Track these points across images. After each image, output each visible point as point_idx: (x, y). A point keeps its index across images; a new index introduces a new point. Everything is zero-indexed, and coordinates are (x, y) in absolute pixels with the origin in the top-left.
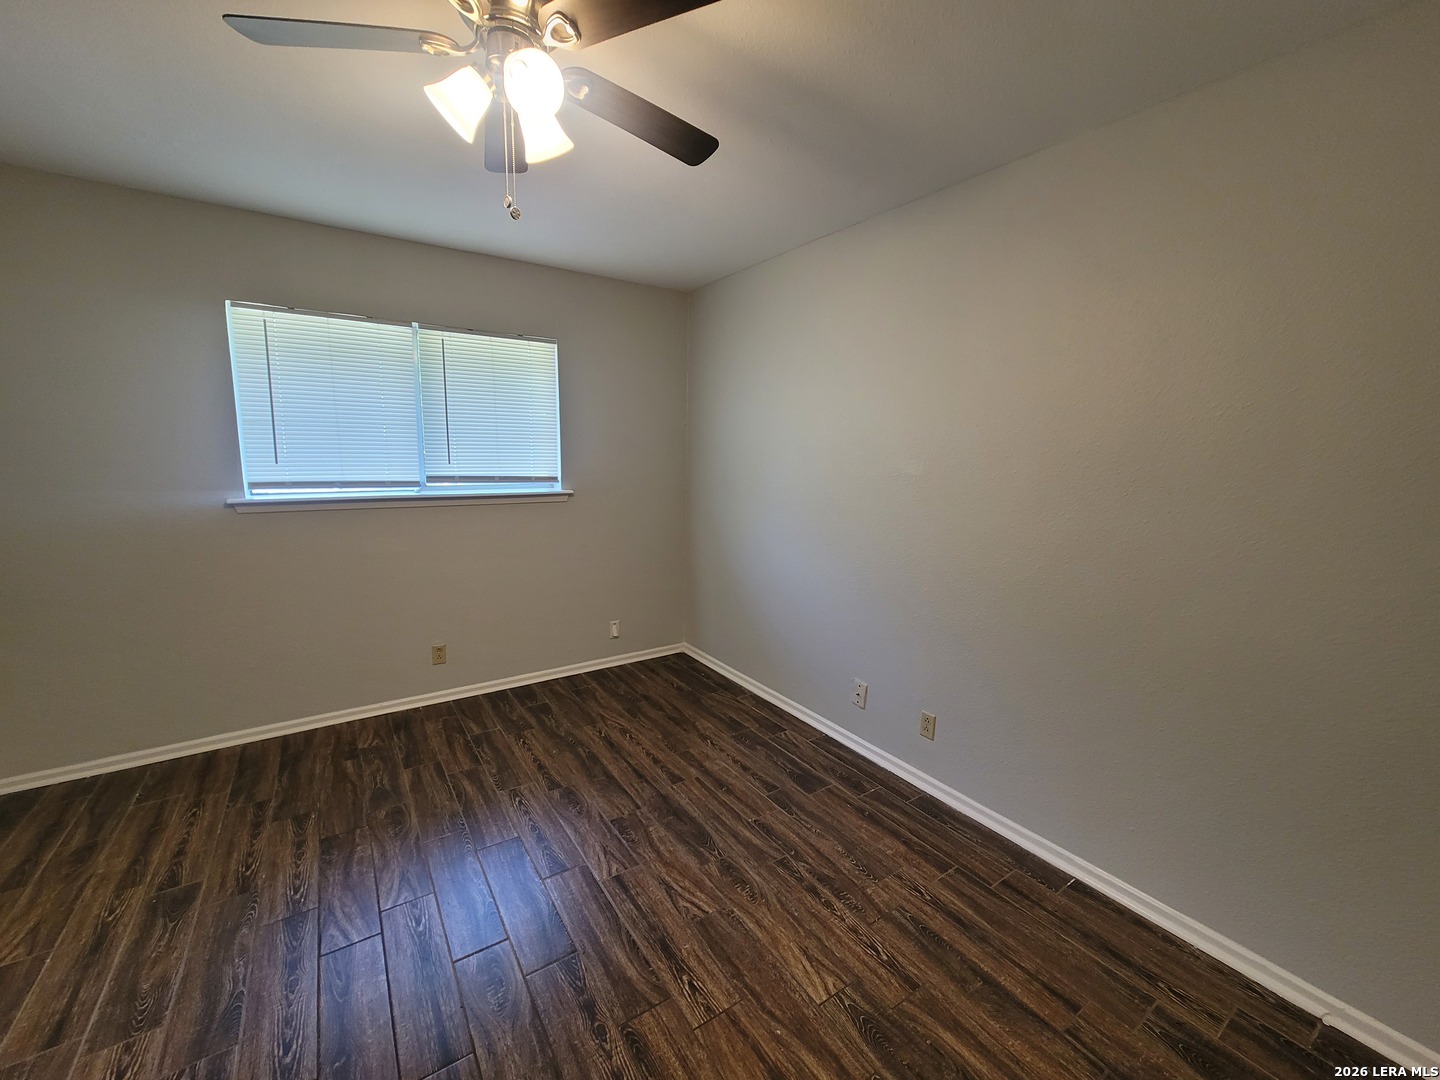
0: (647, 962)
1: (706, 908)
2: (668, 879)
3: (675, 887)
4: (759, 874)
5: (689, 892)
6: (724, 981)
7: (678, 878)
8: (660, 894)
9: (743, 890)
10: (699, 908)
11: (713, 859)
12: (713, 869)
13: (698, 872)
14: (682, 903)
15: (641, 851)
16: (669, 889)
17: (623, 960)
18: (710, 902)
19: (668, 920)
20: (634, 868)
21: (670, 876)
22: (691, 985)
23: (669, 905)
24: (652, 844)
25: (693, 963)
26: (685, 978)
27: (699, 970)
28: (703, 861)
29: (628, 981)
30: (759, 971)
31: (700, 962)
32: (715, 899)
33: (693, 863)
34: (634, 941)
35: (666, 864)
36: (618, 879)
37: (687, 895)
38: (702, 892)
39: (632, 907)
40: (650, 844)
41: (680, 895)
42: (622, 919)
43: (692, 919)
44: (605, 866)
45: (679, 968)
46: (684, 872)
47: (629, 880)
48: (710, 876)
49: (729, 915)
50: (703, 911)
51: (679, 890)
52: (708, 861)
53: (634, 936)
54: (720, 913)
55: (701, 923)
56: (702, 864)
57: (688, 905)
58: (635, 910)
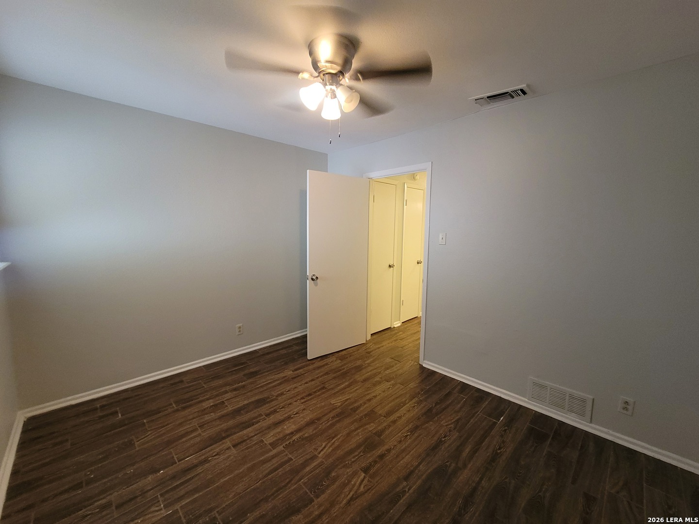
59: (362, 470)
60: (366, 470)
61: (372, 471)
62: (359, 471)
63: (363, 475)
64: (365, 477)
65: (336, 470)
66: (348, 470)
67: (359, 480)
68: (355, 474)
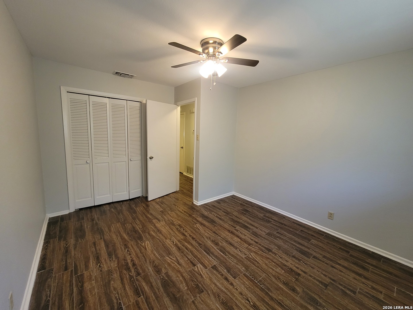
0: (183, 246)
1: (168, 258)
2: (179, 266)
3: (176, 264)
4: (149, 270)
5: (172, 262)
6: (167, 244)
7: (175, 267)
8: (181, 261)
9: (156, 264)
10: (170, 258)
11: (163, 275)
12: (164, 271)
13: (169, 269)
14: (174, 259)
15: (189, 276)
16: (178, 263)
17: (188, 246)
18: (167, 260)
19: (178, 254)
20: (190, 269)
21: (178, 267)
22: (174, 243)
23: (178, 258)
24: (185, 279)
25: (173, 246)
26: (175, 244)
27: (171, 245)
28: (167, 274)
29: (187, 242)
30: (158, 245)
31: (171, 246)
32: (165, 261)
33: (171, 273)
34: (187, 249)
35: (179, 271)
36: (194, 265)
37: (173, 261)
38: (168, 263)
39: (188, 257)
40: (185, 280)
41: (175, 261)
42: (190, 254)
43: (172, 255)
44: (200, 269)
45: (176, 245)
46: (174, 269)
47: (191, 265)
48: (165, 268)
49: (162, 256)
50: (169, 257)
51: (175, 263)
52: (165, 274)
53: (187, 250)
54: (164, 257)
55: (170, 254)
56: (167, 272)
57: (173, 258)
58: (187, 256)
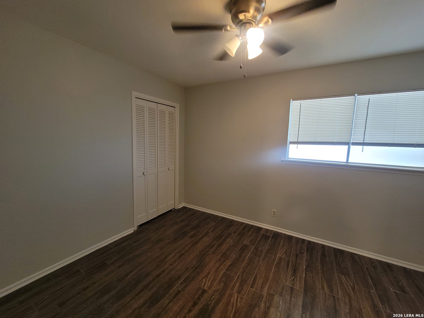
59: (207, 291)
60: (204, 291)
61: (200, 291)
62: (208, 290)
63: (205, 288)
64: (204, 287)
65: (222, 287)
66: (215, 289)
67: (206, 284)
68: (210, 288)
